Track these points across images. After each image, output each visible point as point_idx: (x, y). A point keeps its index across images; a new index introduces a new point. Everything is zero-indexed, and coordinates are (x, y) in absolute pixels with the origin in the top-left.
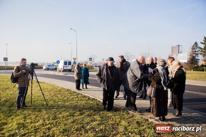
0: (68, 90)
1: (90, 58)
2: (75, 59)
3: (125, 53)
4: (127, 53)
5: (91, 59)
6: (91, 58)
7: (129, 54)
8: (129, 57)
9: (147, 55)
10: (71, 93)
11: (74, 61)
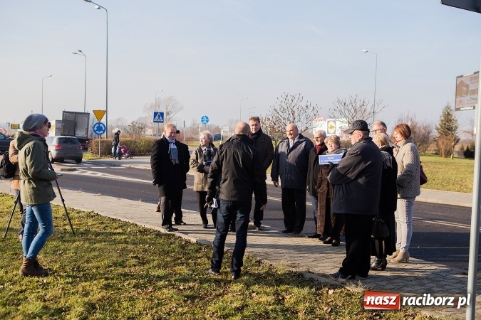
0: (92, 214)
1: (156, 114)
2: (100, 114)
3: (281, 99)
4: (289, 98)
5: (159, 117)
6: (162, 114)
7: (295, 102)
8: (296, 114)
9: (358, 106)
10: (103, 223)
11: (97, 121)
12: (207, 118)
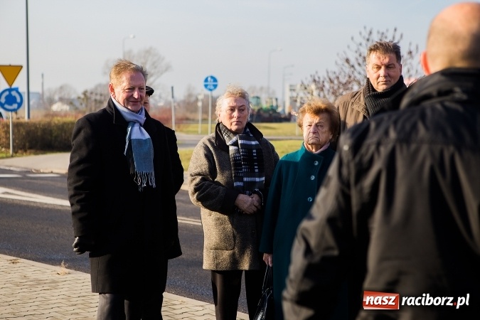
12: (215, 80)
